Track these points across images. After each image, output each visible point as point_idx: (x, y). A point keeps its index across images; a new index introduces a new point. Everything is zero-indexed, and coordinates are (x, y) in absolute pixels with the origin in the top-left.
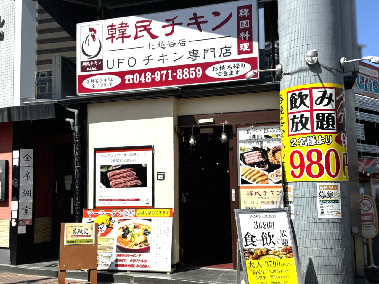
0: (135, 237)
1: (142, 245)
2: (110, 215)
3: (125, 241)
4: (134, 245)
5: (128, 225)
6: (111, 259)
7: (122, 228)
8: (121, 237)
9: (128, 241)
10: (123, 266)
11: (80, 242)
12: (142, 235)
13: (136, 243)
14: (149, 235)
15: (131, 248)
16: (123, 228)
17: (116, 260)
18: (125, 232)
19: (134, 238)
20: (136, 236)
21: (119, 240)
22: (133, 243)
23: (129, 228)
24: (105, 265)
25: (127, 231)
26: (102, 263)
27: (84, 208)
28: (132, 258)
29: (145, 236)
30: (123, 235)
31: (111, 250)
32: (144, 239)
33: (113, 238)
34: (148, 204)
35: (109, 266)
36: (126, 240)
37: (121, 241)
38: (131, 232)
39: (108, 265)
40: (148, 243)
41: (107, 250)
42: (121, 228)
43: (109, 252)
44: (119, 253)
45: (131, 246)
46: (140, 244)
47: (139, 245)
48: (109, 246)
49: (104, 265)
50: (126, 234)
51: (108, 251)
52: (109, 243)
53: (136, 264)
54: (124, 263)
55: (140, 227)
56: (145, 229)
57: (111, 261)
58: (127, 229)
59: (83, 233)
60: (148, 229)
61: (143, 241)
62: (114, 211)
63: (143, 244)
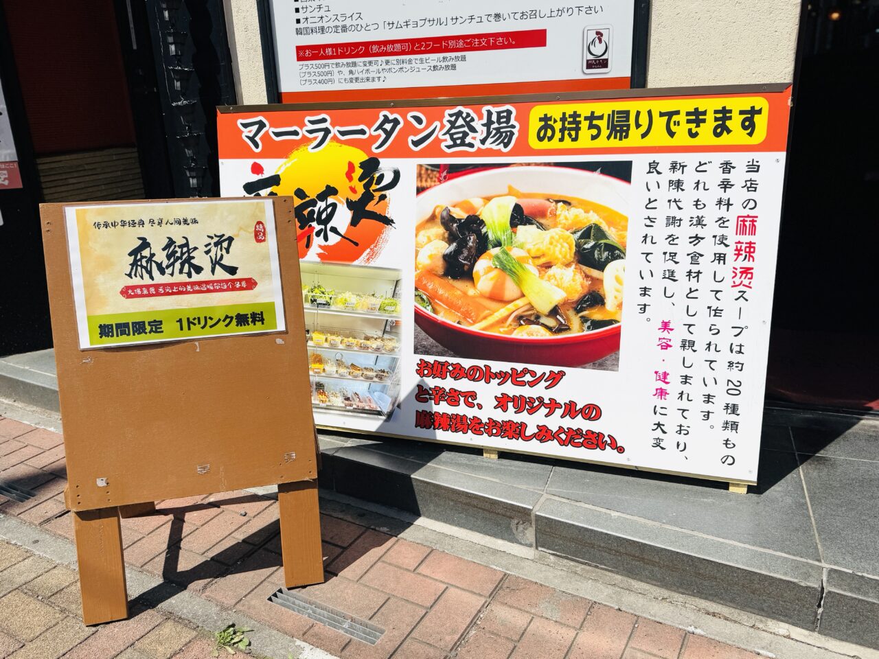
0: (520, 272)
1: (568, 319)
2: (364, 146)
3: (465, 294)
4: (520, 318)
5: (477, 202)
6: (388, 382)
7: (438, 220)
8: (441, 271)
9: (482, 296)
10: (458, 423)
11: (189, 322)
12: (568, 265)
13: (532, 308)
14: (612, 267)
15: (500, 332)
16: (448, 221)
17: (422, 393)
18: (462, 244)
19: (519, 282)
20: (531, 269)
21: (425, 289)
22: (511, 307)
23: (482, 223)
24: (364, 411)
25: (472, 240)
26: (348, 399)
27: (219, 102)
28: (510, 389)
29: (584, 268)
30: (449, 259)
31: (386, 336)
32: (579, 288)
33: (393, 275)
34: (604, 64)
35: (384, 418)
36: (471, 292)
37: (441, 292)
38: (498, 244)
39: (379, 413)
40: (606, 312)
41: (367, 338)
42: (433, 218)
43: (378, 349)
44: (430, 359)
45: (503, 321)
46: (554, 312)
47: (551, 322)
48: (377, 315)
49: (354, 411)
50: (466, 253)
51: (374, 344)
52: (377, 302)
53: (532, 422)
54: (462, 409)
55: (554, 215)
56: (589, 228)
57: (392, 392)
58: (474, 223)
59: (199, 270)
60: (604, 226)
61: (576, 297)
62: (386, 120)
63: (571, 313)
